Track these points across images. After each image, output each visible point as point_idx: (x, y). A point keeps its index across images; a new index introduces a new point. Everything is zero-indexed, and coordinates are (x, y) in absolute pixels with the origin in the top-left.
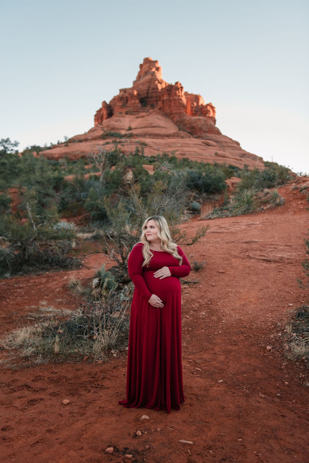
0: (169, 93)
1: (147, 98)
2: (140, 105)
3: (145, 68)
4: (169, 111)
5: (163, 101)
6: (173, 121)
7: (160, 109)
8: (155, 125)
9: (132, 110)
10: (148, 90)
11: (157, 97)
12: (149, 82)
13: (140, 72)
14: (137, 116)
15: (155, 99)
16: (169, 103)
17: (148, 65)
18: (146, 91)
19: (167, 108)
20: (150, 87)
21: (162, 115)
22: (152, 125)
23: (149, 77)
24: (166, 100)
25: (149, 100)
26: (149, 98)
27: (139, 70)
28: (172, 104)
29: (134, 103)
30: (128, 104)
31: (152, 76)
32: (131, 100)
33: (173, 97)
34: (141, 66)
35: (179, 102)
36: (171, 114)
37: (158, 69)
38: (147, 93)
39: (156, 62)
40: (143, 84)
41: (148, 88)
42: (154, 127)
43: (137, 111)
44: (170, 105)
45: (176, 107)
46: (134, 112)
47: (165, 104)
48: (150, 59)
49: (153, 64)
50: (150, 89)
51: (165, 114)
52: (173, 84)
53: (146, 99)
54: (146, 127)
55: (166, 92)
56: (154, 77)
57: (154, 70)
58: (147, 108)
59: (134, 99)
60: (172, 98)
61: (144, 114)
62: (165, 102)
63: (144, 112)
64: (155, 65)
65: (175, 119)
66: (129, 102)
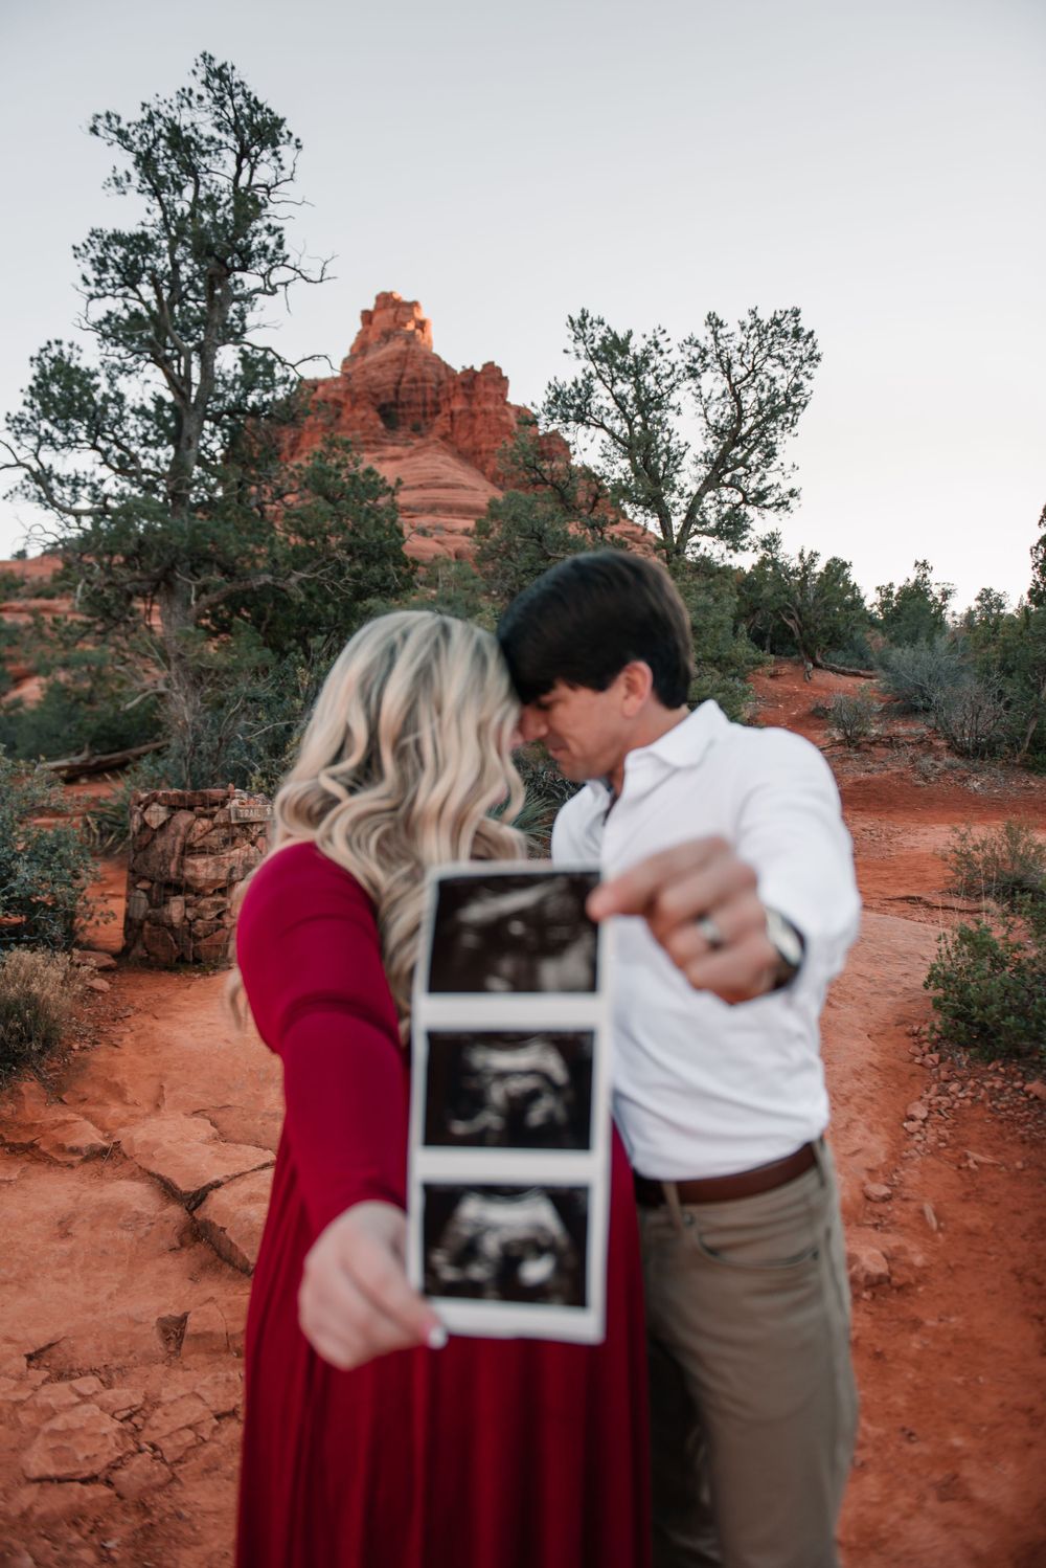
0: (468, 392)
1: (395, 405)
2: (381, 425)
3: (383, 321)
4: (468, 444)
5: (452, 414)
6: (484, 474)
7: (444, 437)
8: (448, 480)
9: (362, 439)
10: (399, 383)
11: (425, 404)
12: (398, 359)
13: (362, 334)
14: (377, 455)
15: (421, 410)
16: (469, 421)
17: (391, 312)
18: (393, 386)
19: (463, 434)
20: (402, 376)
21: (454, 456)
22: (442, 481)
23: (397, 346)
24: (461, 412)
25: (400, 411)
26: (403, 405)
27: (358, 326)
28: (479, 425)
29: (363, 419)
30: (343, 421)
31: (408, 343)
32: (352, 409)
33: (479, 404)
34: (367, 317)
35: (498, 419)
36: (476, 453)
37: (422, 325)
38: (397, 392)
39: (415, 304)
40: (381, 366)
41: (397, 378)
42: (447, 486)
43: (375, 442)
44: (471, 429)
45: (490, 432)
46: (367, 442)
47: (457, 425)
48: (396, 296)
49: (407, 310)
50: (405, 379)
51: (459, 452)
52: (478, 368)
53: (394, 410)
54: (421, 486)
55: (460, 390)
56: (412, 347)
57: (411, 326)
58: (401, 435)
59: (364, 408)
60: (476, 408)
61: (398, 450)
62: (457, 418)
63: (394, 444)
64: (412, 314)
65: (489, 469)
66: (346, 416)
